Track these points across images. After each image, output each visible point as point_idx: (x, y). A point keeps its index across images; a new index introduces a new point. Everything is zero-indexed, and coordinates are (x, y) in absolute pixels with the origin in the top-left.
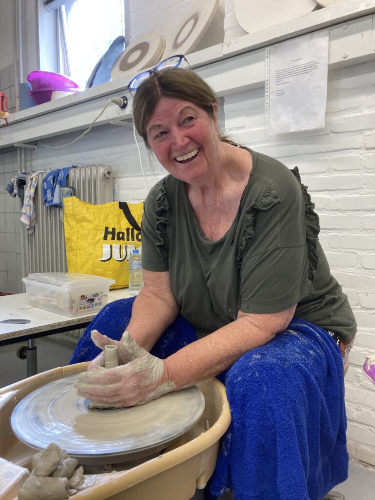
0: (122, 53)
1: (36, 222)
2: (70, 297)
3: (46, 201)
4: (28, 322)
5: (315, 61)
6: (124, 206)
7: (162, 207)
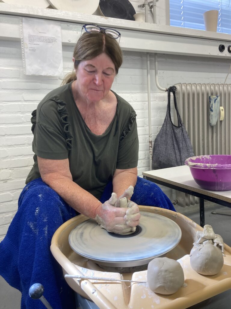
7: (66, 115)
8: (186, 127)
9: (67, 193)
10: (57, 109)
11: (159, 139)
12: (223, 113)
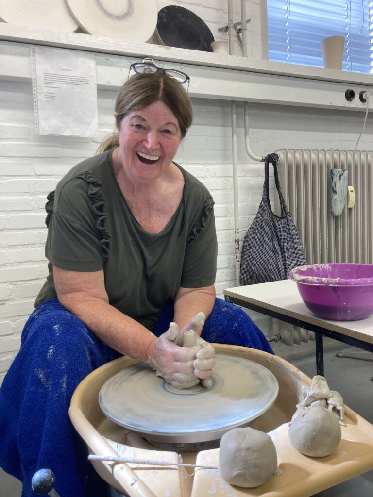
5: (86, 78)
7: (102, 202)
8: (293, 218)
9: (100, 323)
10: (87, 192)
11: (251, 236)
12: (352, 196)
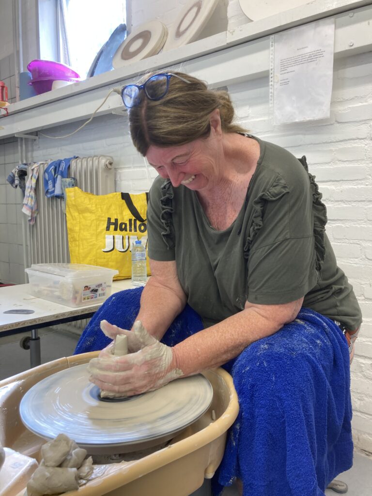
0: (124, 42)
1: (37, 214)
2: (74, 287)
3: (47, 192)
4: (31, 312)
5: (320, 50)
6: (126, 197)
7: (167, 196)
